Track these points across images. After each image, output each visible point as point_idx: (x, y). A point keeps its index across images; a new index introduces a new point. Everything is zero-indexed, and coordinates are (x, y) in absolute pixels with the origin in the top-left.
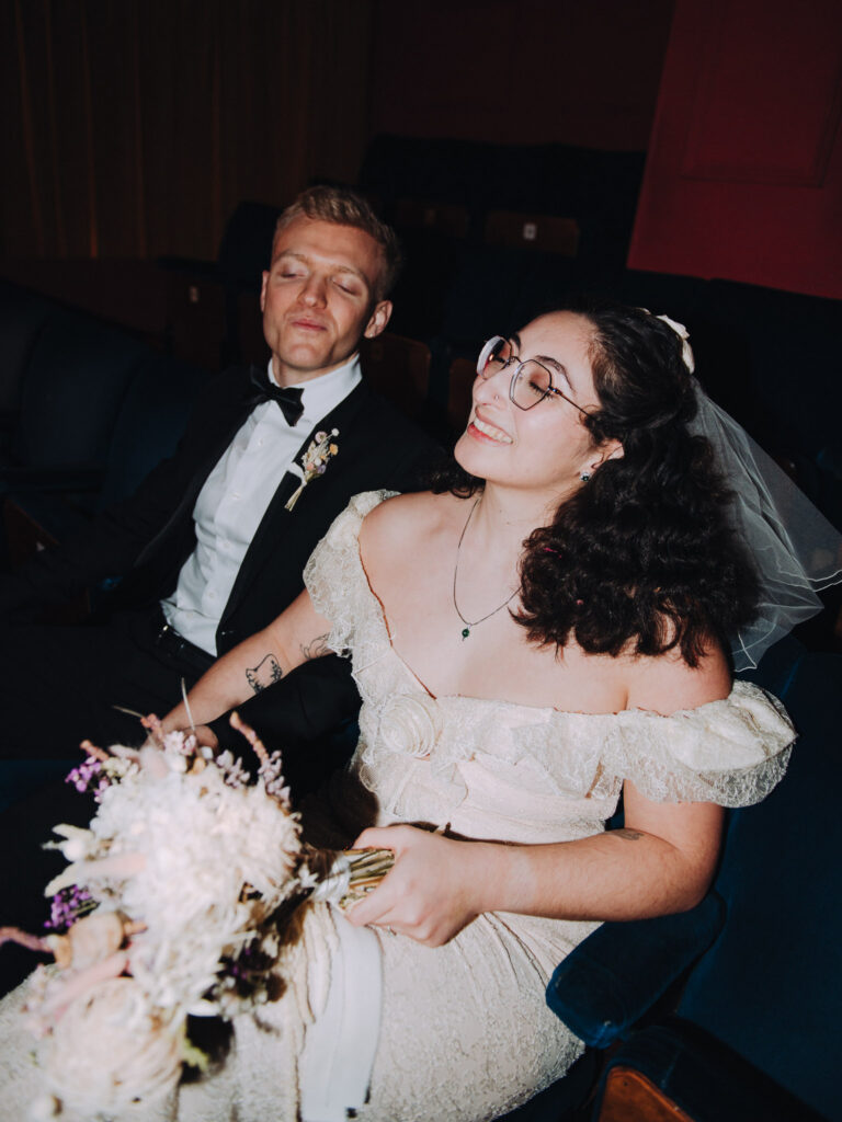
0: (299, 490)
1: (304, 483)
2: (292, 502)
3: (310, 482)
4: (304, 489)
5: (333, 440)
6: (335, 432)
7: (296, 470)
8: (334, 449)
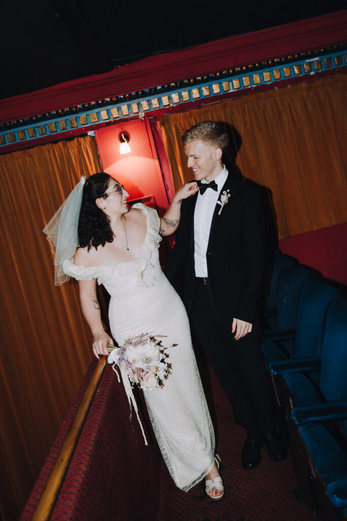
0: (221, 209)
1: (222, 206)
2: (220, 213)
3: (224, 206)
4: (223, 208)
5: (228, 193)
6: (228, 191)
7: (219, 202)
8: (229, 195)
